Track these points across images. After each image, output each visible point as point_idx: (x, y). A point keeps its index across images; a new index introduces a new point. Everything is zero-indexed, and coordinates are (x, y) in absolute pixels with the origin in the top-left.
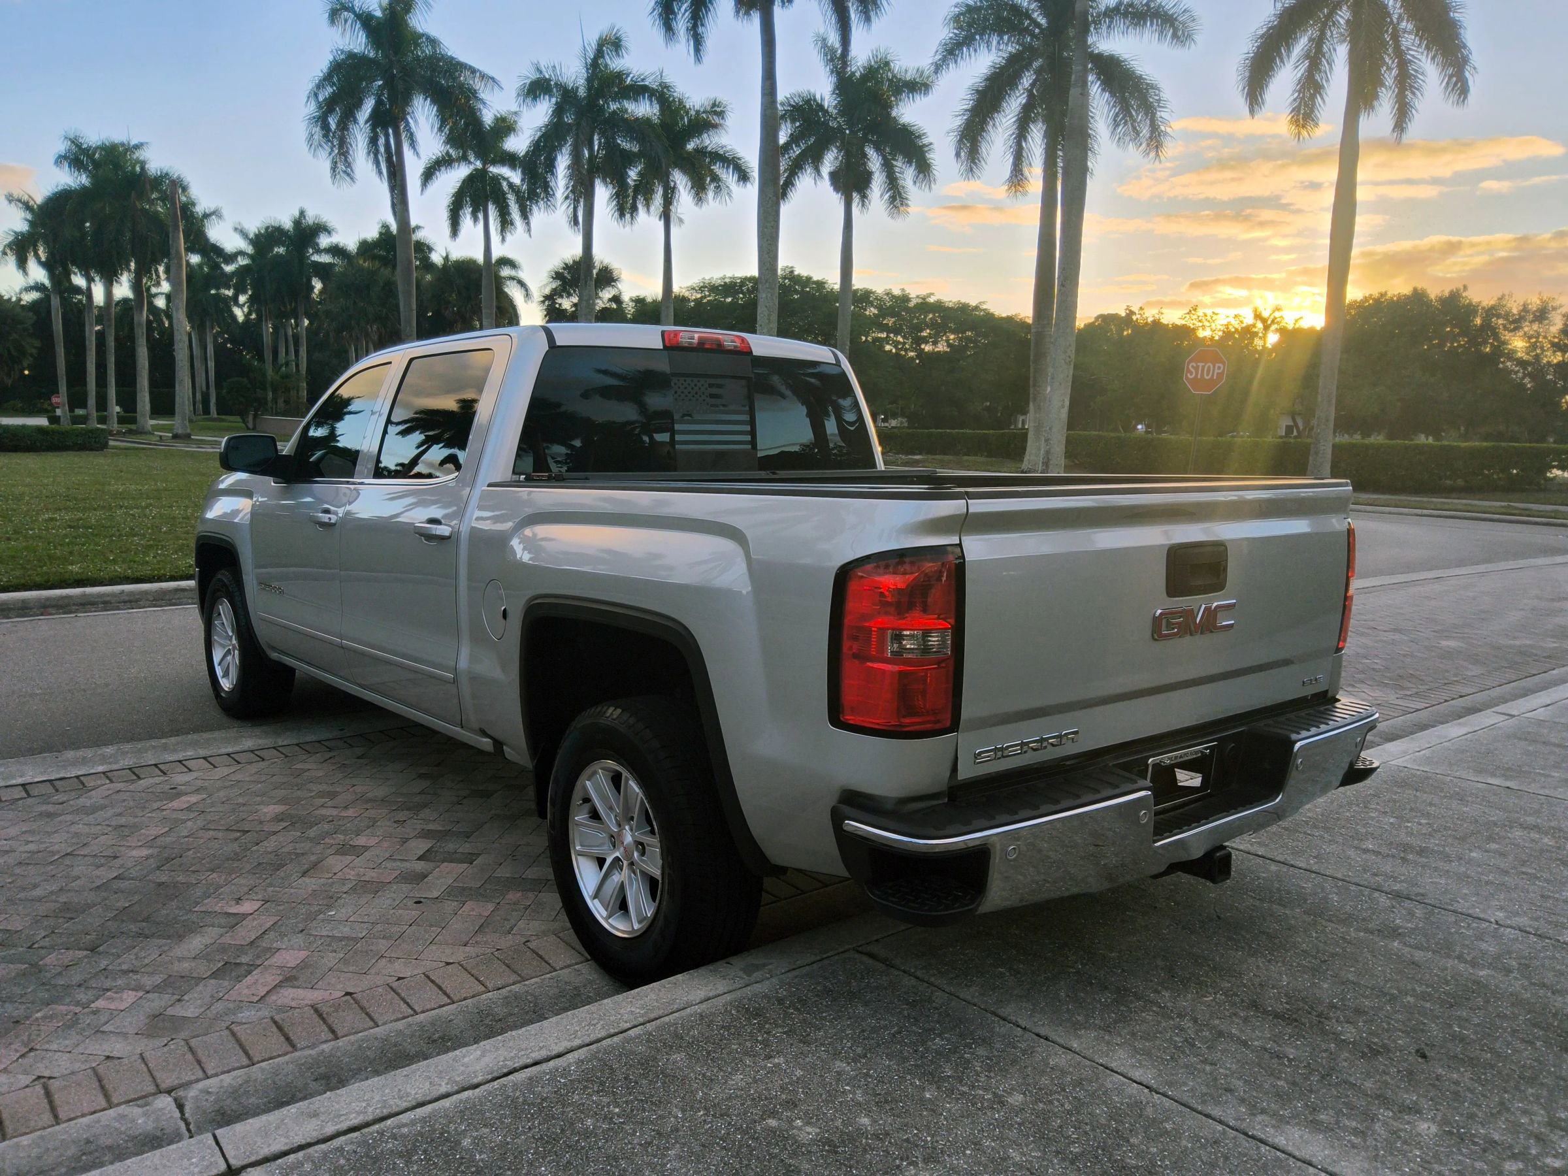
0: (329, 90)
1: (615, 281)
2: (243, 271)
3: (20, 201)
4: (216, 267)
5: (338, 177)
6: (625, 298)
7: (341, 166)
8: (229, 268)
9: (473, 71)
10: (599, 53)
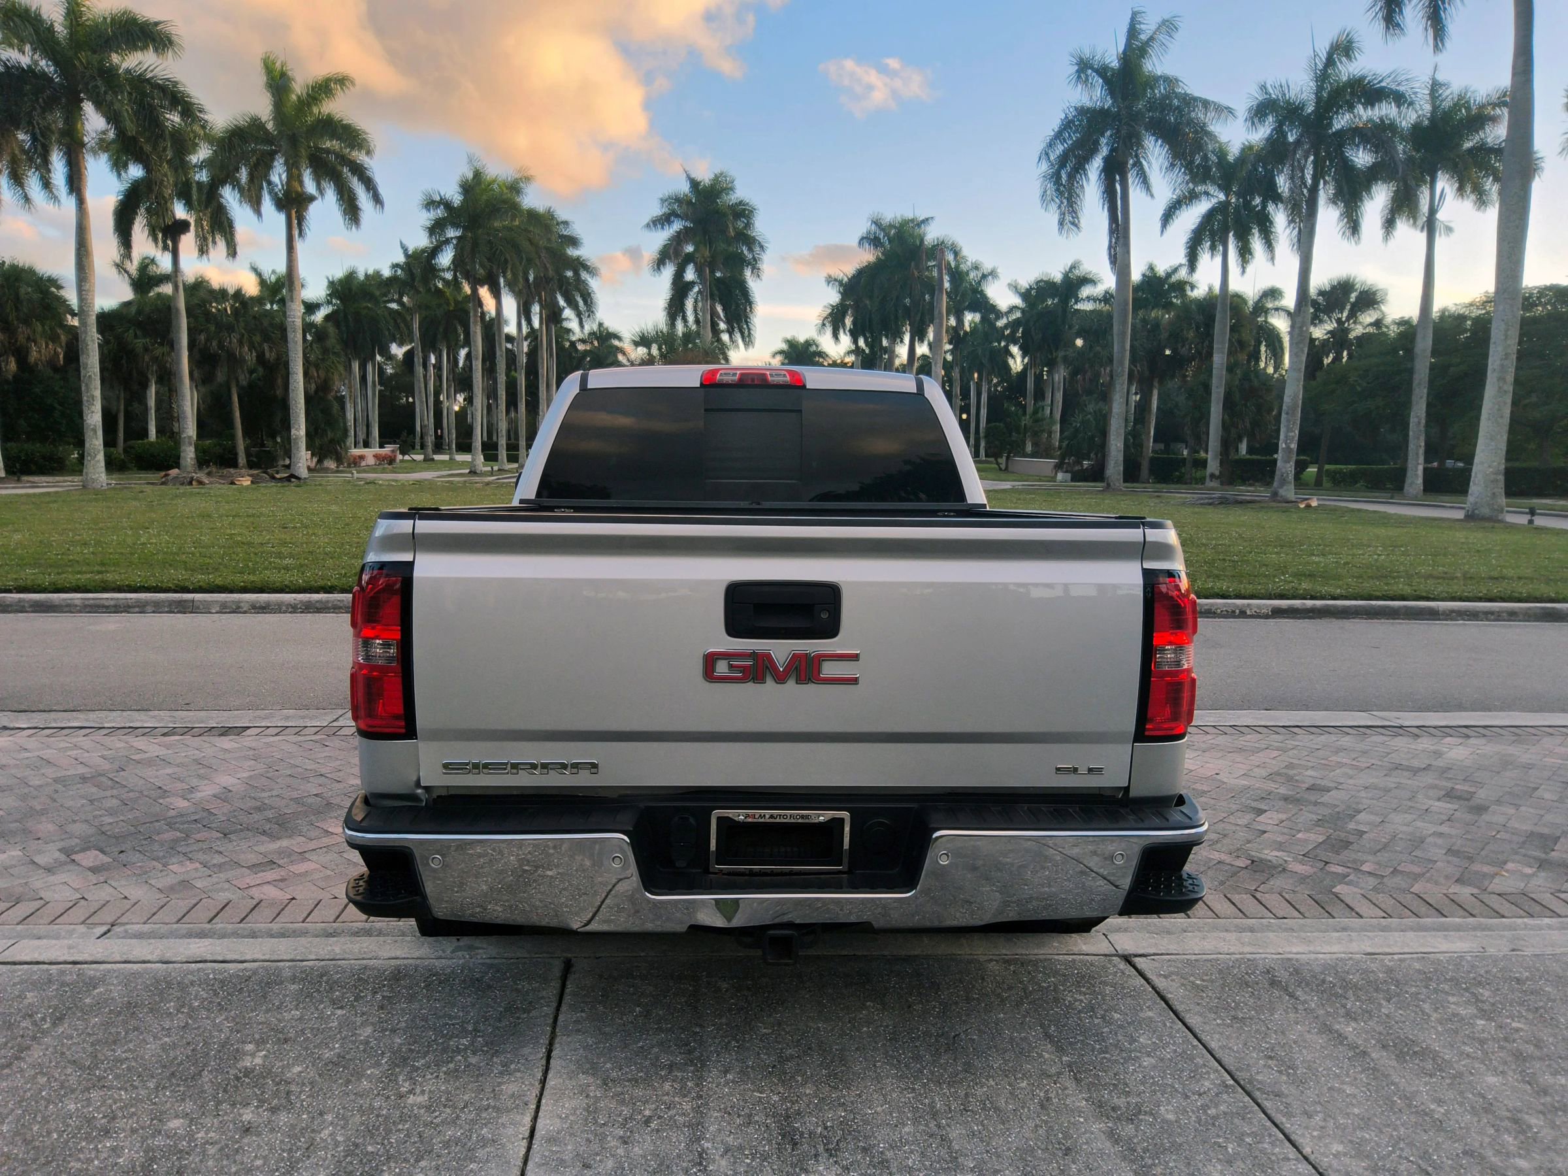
0: (1060, 149)
1: (1377, 303)
2: (1015, 325)
3: (836, 280)
4: (992, 325)
5: (1066, 227)
6: (1388, 320)
7: (1068, 218)
8: (1001, 323)
9: (1206, 104)
10: (1330, 62)
